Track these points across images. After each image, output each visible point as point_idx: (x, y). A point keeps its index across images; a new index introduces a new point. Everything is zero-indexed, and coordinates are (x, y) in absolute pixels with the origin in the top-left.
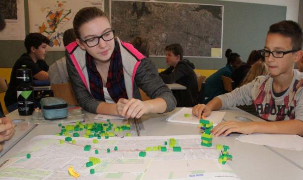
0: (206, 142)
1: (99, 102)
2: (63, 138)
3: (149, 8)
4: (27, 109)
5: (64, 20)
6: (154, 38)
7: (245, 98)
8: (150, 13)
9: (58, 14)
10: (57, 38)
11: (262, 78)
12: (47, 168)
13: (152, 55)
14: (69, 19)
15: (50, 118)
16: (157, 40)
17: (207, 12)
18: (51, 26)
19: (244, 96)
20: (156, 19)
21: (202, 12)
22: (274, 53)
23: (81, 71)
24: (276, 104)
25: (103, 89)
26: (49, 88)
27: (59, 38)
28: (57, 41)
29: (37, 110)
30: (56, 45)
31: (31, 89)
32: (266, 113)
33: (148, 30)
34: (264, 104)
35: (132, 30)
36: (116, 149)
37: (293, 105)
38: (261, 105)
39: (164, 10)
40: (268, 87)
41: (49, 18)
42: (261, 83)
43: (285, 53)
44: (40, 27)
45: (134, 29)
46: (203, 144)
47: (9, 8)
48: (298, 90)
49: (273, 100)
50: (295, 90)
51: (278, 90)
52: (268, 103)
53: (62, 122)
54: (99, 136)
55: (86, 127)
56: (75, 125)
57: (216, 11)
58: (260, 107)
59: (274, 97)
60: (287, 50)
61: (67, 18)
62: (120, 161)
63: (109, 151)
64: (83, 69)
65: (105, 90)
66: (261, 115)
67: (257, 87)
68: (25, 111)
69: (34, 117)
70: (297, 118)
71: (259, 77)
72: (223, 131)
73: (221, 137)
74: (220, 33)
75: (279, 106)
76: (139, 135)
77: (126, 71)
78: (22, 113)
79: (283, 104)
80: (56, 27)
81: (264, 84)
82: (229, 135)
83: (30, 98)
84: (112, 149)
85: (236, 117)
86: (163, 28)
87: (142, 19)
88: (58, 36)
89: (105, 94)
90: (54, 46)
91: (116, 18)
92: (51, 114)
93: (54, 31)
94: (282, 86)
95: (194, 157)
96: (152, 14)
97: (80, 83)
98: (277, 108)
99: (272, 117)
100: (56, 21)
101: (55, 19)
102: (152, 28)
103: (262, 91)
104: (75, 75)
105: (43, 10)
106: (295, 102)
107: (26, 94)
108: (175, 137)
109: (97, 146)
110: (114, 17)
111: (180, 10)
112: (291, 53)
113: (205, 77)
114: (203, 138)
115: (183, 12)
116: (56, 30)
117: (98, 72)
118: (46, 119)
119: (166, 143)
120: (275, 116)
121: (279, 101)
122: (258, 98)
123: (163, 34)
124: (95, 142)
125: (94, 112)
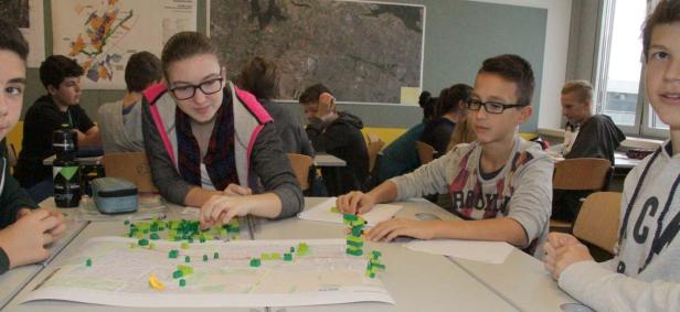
0: (353, 248)
1: (189, 187)
2: (135, 240)
3: (283, 10)
4: (69, 197)
5: (120, 29)
6: (291, 67)
7: (437, 182)
8: (284, 18)
9: (108, 19)
10: (105, 65)
11: (464, 147)
12: (119, 279)
13: (285, 98)
14: (128, 29)
15: (109, 211)
16: (296, 70)
17: (394, 18)
18: (94, 41)
19: (434, 177)
20: (295, 31)
21: (383, 17)
22: (489, 106)
23: (165, 134)
24: (485, 191)
25: (199, 166)
26: (98, 160)
27: (109, 65)
28: (105, 69)
29: (85, 199)
30: (104, 78)
31: (76, 164)
32: (468, 207)
33: (281, 52)
34: (465, 191)
35: (250, 51)
36: (216, 256)
37: (508, 194)
38: (461, 192)
39: (311, 14)
40: (473, 164)
41: (90, 26)
42: (463, 156)
43: (505, 107)
44: (73, 44)
45: (253, 49)
46: (348, 251)
47: (13, 6)
48: (518, 170)
49: (479, 184)
50: (514, 169)
51: (489, 168)
52: (472, 189)
53: (129, 217)
54: (190, 239)
55: (169, 226)
56: (151, 222)
57: (411, 17)
58: (459, 196)
59: (481, 179)
60: (508, 102)
61: (125, 28)
62: (223, 272)
63: (205, 258)
64: (170, 131)
65: (203, 167)
66: (459, 210)
67: (455, 162)
68: (66, 199)
69: (81, 209)
70: (511, 215)
71: (459, 146)
72: (384, 233)
73: (380, 244)
74: (418, 58)
75: (488, 196)
76: (252, 238)
77: (239, 140)
78: (61, 204)
79: (496, 192)
80: (104, 44)
81: (466, 157)
82: (393, 240)
83: (75, 179)
84: (211, 256)
85: (417, 215)
86: (309, 46)
87: (270, 29)
88: (108, 60)
89: (202, 175)
90: (100, 79)
91: (220, 29)
92: (112, 204)
93: (101, 51)
94: (494, 163)
95: (332, 268)
96: (288, 22)
97: (163, 154)
98: (485, 199)
99: (477, 214)
100: (103, 32)
101: (103, 27)
102: (288, 47)
103: (463, 170)
104: (155, 140)
105: (79, 10)
106: (512, 190)
107: (69, 172)
108: (308, 242)
109: (187, 252)
110: (216, 27)
111: (342, 13)
112: (514, 109)
113: (384, 144)
114: (349, 242)
115: (348, 18)
116: (105, 49)
117: (194, 138)
118: (103, 213)
119: (292, 250)
120: (483, 212)
121: (489, 186)
122: (456, 181)
123: (309, 60)
124: (183, 246)
125: (182, 203)
